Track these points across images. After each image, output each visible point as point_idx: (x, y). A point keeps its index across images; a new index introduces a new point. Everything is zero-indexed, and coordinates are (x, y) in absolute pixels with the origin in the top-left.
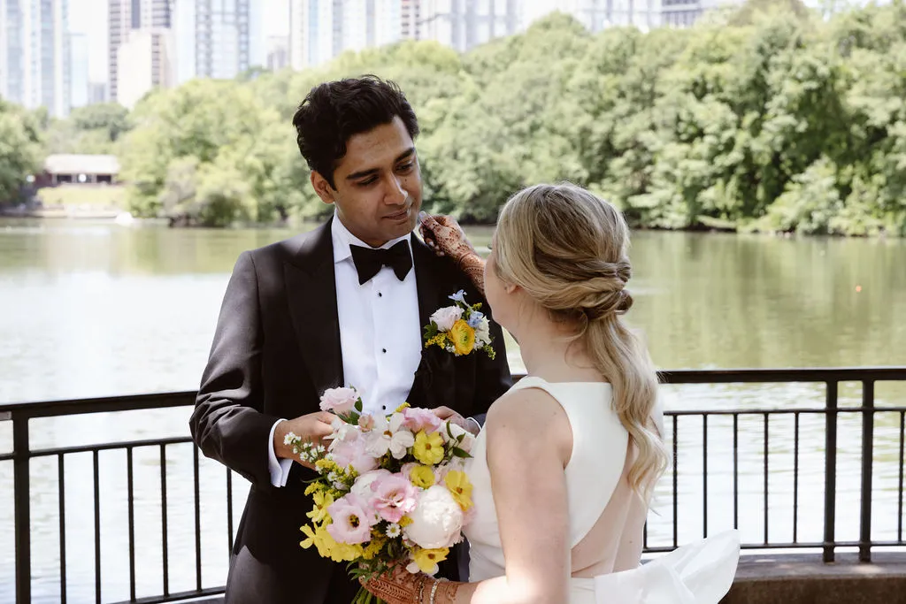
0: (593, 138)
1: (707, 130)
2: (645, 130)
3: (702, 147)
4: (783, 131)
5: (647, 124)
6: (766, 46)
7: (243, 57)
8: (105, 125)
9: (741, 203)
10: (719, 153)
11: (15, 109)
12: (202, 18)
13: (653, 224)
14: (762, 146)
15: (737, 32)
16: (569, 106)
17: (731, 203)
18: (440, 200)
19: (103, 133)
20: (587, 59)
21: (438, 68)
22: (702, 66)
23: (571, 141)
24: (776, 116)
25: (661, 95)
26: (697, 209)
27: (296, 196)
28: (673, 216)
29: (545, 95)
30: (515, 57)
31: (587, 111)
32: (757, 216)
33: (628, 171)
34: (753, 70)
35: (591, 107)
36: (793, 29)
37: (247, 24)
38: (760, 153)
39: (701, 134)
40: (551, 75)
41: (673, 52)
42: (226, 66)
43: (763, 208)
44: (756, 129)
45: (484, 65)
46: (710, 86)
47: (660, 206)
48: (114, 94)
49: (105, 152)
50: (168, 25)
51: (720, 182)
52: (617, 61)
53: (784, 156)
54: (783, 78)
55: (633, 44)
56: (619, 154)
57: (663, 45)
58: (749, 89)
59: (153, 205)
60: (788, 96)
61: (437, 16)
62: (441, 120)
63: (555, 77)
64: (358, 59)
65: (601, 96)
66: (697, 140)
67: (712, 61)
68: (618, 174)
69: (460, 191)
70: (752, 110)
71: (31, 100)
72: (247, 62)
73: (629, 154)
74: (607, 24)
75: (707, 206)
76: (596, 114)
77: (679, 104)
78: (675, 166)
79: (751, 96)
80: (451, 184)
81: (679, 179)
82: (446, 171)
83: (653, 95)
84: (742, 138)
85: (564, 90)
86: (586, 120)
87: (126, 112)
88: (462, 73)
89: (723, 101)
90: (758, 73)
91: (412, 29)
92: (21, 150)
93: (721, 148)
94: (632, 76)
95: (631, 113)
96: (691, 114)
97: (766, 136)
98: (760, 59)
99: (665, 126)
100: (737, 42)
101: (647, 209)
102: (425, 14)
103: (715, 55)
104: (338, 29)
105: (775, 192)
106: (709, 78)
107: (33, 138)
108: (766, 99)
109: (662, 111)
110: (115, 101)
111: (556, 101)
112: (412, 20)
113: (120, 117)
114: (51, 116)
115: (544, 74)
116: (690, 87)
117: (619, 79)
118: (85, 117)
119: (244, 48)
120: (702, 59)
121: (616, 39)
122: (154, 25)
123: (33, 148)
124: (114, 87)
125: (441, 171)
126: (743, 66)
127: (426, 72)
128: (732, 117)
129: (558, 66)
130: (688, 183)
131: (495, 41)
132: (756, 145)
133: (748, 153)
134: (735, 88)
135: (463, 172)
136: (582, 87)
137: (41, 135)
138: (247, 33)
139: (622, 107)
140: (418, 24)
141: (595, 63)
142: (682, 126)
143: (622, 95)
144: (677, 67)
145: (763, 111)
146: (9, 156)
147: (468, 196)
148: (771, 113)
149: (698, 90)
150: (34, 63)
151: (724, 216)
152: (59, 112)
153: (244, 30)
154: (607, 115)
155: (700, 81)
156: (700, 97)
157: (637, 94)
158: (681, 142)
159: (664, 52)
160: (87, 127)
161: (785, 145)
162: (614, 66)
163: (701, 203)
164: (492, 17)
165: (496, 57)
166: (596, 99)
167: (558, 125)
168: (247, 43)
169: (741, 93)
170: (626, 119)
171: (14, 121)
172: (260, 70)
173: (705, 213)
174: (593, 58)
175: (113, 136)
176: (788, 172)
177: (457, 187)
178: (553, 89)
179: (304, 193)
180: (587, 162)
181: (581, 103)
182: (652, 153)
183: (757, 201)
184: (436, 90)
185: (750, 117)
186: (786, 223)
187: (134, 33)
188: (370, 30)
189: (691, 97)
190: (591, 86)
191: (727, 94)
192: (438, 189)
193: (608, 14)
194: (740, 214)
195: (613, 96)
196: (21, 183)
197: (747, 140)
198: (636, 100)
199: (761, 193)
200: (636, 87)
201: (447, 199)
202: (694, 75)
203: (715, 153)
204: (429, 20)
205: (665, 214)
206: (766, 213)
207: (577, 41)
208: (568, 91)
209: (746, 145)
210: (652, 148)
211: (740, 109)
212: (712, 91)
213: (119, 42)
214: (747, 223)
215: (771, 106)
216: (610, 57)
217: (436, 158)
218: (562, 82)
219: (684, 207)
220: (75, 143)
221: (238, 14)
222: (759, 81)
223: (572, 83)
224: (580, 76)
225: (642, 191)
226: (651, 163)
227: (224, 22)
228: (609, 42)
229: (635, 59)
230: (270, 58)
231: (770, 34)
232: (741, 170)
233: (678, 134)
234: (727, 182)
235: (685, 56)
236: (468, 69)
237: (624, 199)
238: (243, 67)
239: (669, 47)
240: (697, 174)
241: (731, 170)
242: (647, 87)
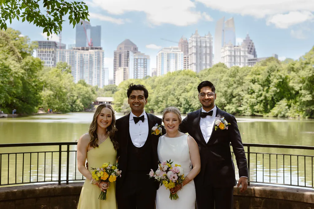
0: (228, 93)
1: (255, 91)
2: (240, 91)
3: (254, 95)
4: (273, 91)
5: (241, 90)
6: (269, 71)
7: (145, 74)
8: (111, 90)
9: (264, 109)
10: (259, 97)
11: (89, 86)
12: (135, 64)
13: (243, 114)
14: (269, 95)
15: (263, 67)
16: (222, 85)
17: (261, 109)
18: (191, 108)
19: (111, 92)
20: (226, 74)
21: (191, 76)
22: (254, 76)
23: (223, 94)
24: (272, 88)
25: (245, 83)
26: (253, 110)
27: (156, 107)
28: (248, 113)
29: (216, 83)
30: (209, 74)
31: (226, 87)
32: (268, 113)
33: (237, 101)
34: (266, 77)
35: (227, 86)
36: (276, 67)
37: (146, 66)
38: (269, 97)
39: (254, 92)
40: (218, 78)
41: (248, 72)
42: (141, 76)
43: (269, 111)
44: (267, 92)
45: (202, 75)
46: (256, 81)
47: (244, 110)
48: (115, 82)
49: (111, 96)
50: (127, 66)
51: (259, 104)
52: (234, 75)
53: (274, 98)
54: (274, 78)
55: (237, 70)
56: (234, 97)
57: (245, 71)
58: (265, 81)
59: (120, 109)
60: (275, 83)
61: (193, 63)
62: (191, 88)
63: (219, 78)
64: (171, 74)
65: (230, 83)
66: (253, 94)
67: (256, 74)
68: (234, 102)
69: (195, 106)
70: (266, 86)
71: (94, 84)
72: (146, 75)
73: (237, 97)
74: (234, 65)
75: (256, 110)
76: (228, 87)
77: (249, 85)
78: (248, 100)
79: (266, 83)
80: (193, 104)
81: (249, 103)
82: (192, 101)
83: (243, 83)
84: (264, 93)
85: (221, 81)
86: (226, 89)
87: (117, 87)
88: (196, 77)
89: (259, 84)
90: (267, 78)
91: (187, 67)
92: (91, 96)
93: (259, 96)
94: (238, 78)
95: (237, 87)
96: (251, 87)
97: (270, 93)
98: (268, 74)
99: (245, 90)
100: (263, 70)
101: (241, 111)
102: (190, 63)
103: (258, 73)
104: (168, 67)
105: (273, 107)
106: (256, 79)
107: (94, 93)
108: (270, 84)
109: (245, 87)
110: (115, 84)
111: (219, 84)
112: (187, 65)
113: (115, 88)
114: (99, 87)
115: (216, 78)
116: (251, 81)
117: (234, 79)
118: (106, 88)
119: (146, 71)
120: (254, 74)
121: (233, 69)
122: (124, 66)
123: (94, 95)
124: (115, 81)
125: (191, 101)
126: (264, 76)
127: (188, 77)
128: (262, 88)
129: (219, 76)
130: (251, 104)
131: (205, 70)
132: (267, 95)
133: (266, 97)
134: (262, 81)
135: (196, 101)
136: (225, 81)
137: (96, 92)
138: (146, 68)
139: (235, 86)
140: (188, 65)
141: (228, 75)
142: (249, 90)
143: (235, 83)
144: (248, 76)
145: (269, 87)
146: (88, 97)
147: (197, 107)
148: (271, 87)
149: (253, 82)
150: (95, 75)
151: (260, 112)
152: (101, 87)
153: (145, 67)
154: (231, 88)
155: (254, 79)
156: (254, 83)
157: (239, 82)
158: (250, 94)
159: (245, 72)
160: (107, 90)
161: (275, 95)
162: (233, 76)
163: (254, 109)
164: (206, 64)
165: (205, 74)
166: (229, 83)
167: (219, 90)
168: (146, 70)
169: (264, 82)
170: (236, 89)
171: (89, 89)
172: (149, 77)
173: (255, 112)
174: (228, 74)
175: (113, 93)
176: (275, 102)
177: (194, 105)
178: (218, 81)
179: (158, 106)
180: (226, 99)
181: (225, 85)
182: (242, 97)
183: (268, 109)
184: (190, 81)
185: (266, 88)
186: (275, 114)
187: (119, 68)
188: (176, 67)
189: (251, 84)
190: (227, 80)
191: (260, 83)
192: (190, 106)
193: (235, 63)
194: (264, 112)
195: (233, 83)
196: (91, 104)
197: (265, 94)
198: (238, 84)
199: (269, 107)
200: (238, 81)
201: (193, 108)
202: (252, 78)
203: (258, 97)
204: (191, 65)
205: (246, 112)
206: (270, 112)
207: (224, 69)
208: (222, 82)
209: (265, 95)
210: (242, 96)
211: (263, 86)
212: (257, 82)
213: (116, 70)
214: (265, 114)
215: (271, 86)
216: (232, 73)
217: (190, 98)
218: (220, 79)
219: (250, 110)
220: (104, 94)
221: (144, 63)
222: (268, 79)
223: (223, 80)
224: (225, 78)
225: (240, 106)
226: (242, 99)
227: (141, 66)
228: (232, 70)
229: (238, 74)
230: (153, 74)
231: (270, 68)
232: (264, 101)
233: (248, 92)
234: (260, 104)
235: (250, 73)
236: (198, 76)
237: (236, 108)
238: (145, 76)
239: (247, 71)
240: (253, 102)
241: (262, 101)
242: (241, 81)
